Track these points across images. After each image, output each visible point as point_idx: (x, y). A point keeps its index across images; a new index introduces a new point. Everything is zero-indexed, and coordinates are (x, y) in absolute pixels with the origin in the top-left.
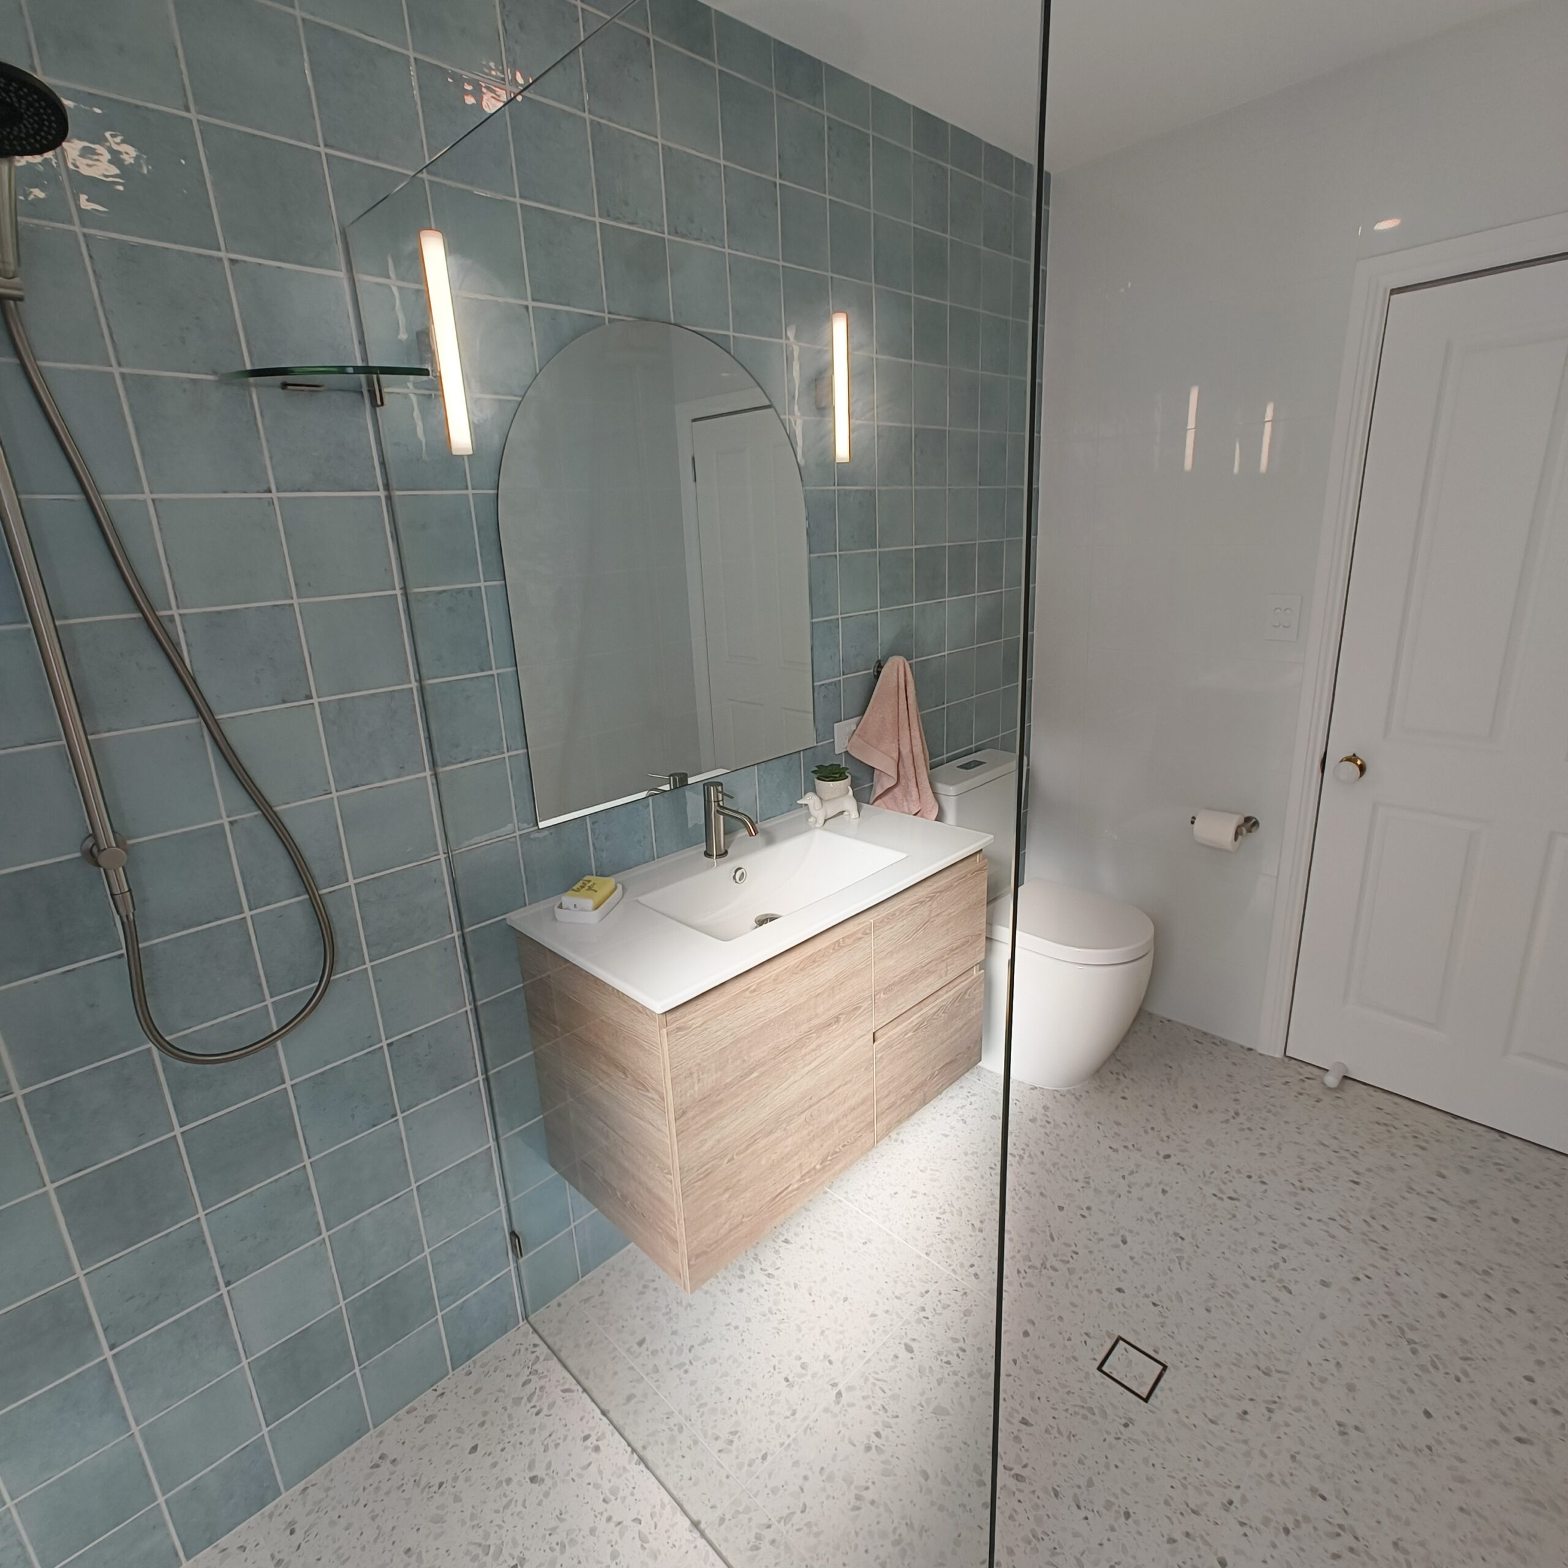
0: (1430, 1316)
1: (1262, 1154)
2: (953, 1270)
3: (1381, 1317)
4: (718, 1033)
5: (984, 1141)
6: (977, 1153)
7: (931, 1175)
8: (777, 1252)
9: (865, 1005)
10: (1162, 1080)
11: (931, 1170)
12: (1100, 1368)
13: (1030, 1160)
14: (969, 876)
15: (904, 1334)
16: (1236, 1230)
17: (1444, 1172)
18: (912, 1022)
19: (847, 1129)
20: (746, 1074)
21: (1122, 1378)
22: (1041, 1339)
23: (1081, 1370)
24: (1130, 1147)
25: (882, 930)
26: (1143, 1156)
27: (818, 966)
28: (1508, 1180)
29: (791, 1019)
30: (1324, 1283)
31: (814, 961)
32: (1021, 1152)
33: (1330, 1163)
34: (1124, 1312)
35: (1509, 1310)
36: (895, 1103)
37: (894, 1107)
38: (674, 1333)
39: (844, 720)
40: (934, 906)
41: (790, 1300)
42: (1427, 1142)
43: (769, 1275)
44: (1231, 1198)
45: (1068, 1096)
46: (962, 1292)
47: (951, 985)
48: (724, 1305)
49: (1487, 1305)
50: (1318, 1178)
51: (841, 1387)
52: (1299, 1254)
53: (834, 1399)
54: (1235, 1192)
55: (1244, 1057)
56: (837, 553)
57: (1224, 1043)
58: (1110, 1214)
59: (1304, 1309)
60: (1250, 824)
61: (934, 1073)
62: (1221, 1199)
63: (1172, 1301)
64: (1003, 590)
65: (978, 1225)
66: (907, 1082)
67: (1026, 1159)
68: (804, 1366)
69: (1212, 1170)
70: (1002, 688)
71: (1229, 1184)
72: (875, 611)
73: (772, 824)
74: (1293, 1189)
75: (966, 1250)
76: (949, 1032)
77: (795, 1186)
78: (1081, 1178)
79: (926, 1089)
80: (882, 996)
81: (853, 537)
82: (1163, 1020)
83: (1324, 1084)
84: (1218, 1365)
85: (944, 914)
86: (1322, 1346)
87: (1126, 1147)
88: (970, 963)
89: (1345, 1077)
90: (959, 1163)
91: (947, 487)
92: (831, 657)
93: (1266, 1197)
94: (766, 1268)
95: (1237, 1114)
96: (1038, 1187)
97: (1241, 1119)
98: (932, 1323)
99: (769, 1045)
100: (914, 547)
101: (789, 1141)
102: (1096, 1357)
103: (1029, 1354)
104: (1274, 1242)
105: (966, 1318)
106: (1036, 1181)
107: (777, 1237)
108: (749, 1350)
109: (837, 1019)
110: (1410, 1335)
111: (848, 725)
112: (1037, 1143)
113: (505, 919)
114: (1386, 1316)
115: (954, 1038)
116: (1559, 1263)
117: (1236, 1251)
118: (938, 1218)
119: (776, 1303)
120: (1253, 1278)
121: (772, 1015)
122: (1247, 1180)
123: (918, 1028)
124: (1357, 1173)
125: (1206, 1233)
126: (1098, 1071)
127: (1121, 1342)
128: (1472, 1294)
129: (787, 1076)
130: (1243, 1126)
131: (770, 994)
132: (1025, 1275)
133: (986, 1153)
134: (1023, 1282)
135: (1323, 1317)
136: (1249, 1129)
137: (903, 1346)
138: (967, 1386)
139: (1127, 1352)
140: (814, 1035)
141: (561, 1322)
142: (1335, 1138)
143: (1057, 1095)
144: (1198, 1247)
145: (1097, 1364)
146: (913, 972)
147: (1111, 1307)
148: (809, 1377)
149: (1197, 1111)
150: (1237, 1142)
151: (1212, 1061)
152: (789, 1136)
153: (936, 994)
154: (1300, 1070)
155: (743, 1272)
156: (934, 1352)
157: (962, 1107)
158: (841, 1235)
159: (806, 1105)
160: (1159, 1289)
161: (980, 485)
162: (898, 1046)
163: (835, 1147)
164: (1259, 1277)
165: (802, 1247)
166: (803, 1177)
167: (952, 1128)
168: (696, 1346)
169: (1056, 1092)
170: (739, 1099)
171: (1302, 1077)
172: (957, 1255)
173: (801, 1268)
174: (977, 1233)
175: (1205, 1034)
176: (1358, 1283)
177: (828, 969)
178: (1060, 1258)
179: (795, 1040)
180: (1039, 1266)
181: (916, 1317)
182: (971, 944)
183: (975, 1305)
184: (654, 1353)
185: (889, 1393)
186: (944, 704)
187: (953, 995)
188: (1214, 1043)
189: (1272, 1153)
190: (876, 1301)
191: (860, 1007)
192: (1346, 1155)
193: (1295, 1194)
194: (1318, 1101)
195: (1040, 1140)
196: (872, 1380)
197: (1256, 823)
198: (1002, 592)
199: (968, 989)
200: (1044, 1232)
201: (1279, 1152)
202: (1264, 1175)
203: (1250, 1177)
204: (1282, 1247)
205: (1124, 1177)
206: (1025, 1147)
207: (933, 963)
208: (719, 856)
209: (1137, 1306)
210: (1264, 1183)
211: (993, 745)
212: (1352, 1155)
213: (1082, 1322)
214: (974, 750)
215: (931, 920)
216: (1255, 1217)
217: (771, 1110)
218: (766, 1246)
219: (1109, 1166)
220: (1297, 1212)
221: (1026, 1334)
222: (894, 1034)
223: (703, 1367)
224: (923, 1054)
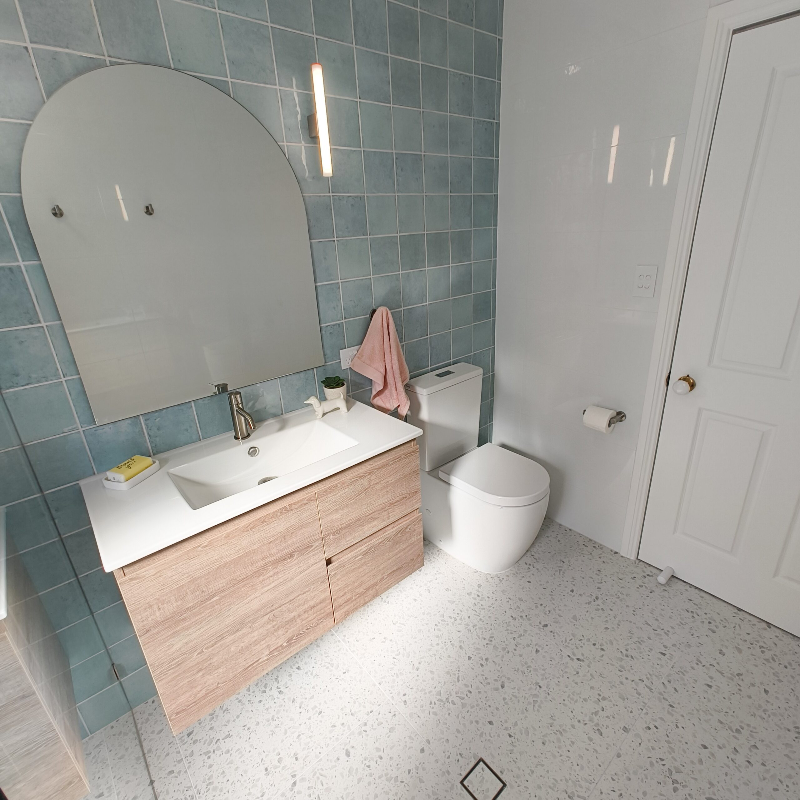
0: (692, 762)
1: (607, 628)
2: (392, 697)
3: (659, 760)
4: (174, 578)
5: (437, 605)
6: (430, 613)
7: (398, 627)
8: (291, 675)
9: (317, 544)
10: (556, 571)
11: (400, 623)
12: (462, 783)
13: (460, 622)
14: (402, 457)
15: (348, 742)
16: (576, 683)
17: (724, 650)
18: (361, 550)
19: (309, 619)
20: (207, 599)
21: (474, 791)
22: (431, 755)
23: (449, 782)
24: (524, 617)
25: (326, 496)
26: (531, 625)
27: (267, 524)
28: (767, 660)
29: (246, 560)
30: (625, 730)
31: (263, 522)
32: (456, 616)
33: (649, 638)
34: (489, 740)
35: (749, 762)
36: (351, 598)
37: (351, 601)
38: (211, 728)
39: (348, 348)
40: (372, 478)
41: (287, 711)
42: (717, 627)
43: (281, 692)
44: (578, 659)
45: (496, 578)
46: (393, 714)
47: (396, 523)
48: (247, 711)
49: (733, 756)
50: (639, 648)
51: (297, 778)
52: (614, 705)
53: (290, 787)
54: (583, 655)
55: (611, 557)
56: (335, 239)
57: (601, 547)
58: (499, 665)
59: (607, 749)
60: (620, 416)
61: (383, 577)
62: (573, 659)
63: (522, 734)
64: (472, 262)
65: (417, 665)
66: (360, 585)
67: (458, 621)
68: (280, 761)
69: (572, 637)
70: (473, 324)
71: (580, 648)
72: (369, 277)
73: (292, 415)
74: (619, 655)
75: (404, 683)
76: (395, 552)
77: (265, 658)
78: (487, 637)
79: (378, 587)
80: (331, 537)
81: (347, 228)
82: (566, 529)
83: (657, 579)
84: (540, 788)
85: (382, 482)
86: (613, 780)
87: (521, 617)
88: (409, 510)
89: (673, 576)
90: (418, 620)
91: (424, 194)
92: (334, 308)
93: (602, 660)
94: (280, 687)
95: (597, 598)
96: (460, 642)
97: (599, 602)
98: (368, 735)
99: (227, 579)
100: (398, 235)
101: (256, 634)
102: (462, 773)
103: (420, 766)
104: (599, 695)
105: (389, 734)
106: (459, 637)
107: (294, 665)
108: (251, 746)
109: (291, 555)
110: (675, 776)
111: (352, 351)
112: (467, 610)
113: (78, 484)
114: (662, 760)
115: (399, 555)
116: (791, 727)
117: (572, 699)
118: (394, 658)
119: (278, 712)
120: (579, 721)
121: (228, 560)
122: (593, 646)
123: (367, 553)
124: (666, 647)
125: (556, 684)
126: (517, 562)
127: (481, 763)
128: (724, 747)
129: (248, 596)
130: (599, 607)
131: (223, 547)
132: (434, 706)
133: (436, 614)
134: (432, 711)
135: (619, 756)
136: (602, 609)
137: (345, 751)
138: (375, 786)
139: (483, 771)
140: (271, 567)
141: (150, 714)
142: (657, 620)
143: (489, 577)
144: (549, 694)
145: (461, 778)
146: (359, 520)
147: (481, 735)
148: (280, 769)
149: (573, 594)
150: (592, 618)
151: (590, 559)
152: (255, 631)
153: (385, 529)
154: (645, 569)
155: (266, 689)
156: (362, 758)
157: (430, 581)
158: (332, 665)
159: (269, 610)
160: (516, 724)
161: (451, 192)
162: (350, 565)
163: (300, 631)
164: (584, 721)
165: (306, 673)
166: (271, 653)
167: (421, 595)
168: (221, 740)
169: (488, 575)
170: (203, 615)
171: (645, 575)
172: (398, 685)
173: (301, 688)
174: (415, 671)
175: (591, 540)
176: (648, 731)
177: (277, 525)
178: (459, 695)
179: (251, 572)
180: (444, 700)
181: (360, 730)
182: (408, 499)
183: (398, 724)
184: (195, 742)
185: (325, 786)
186: (427, 335)
187: (396, 530)
188: (594, 547)
189: (613, 628)
190: (338, 715)
191: (312, 546)
192: (662, 633)
193: (621, 660)
194: (651, 592)
195: (470, 608)
196: (318, 775)
197: (624, 416)
198: (471, 263)
199: (409, 525)
200: (455, 674)
201: (618, 628)
202: (604, 644)
203: (594, 645)
204: (604, 699)
205: (514, 638)
206: (459, 612)
207: (377, 513)
208: (243, 438)
209: (499, 736)
210: (602, 649)
211: (467, 360)
212: (665, 633)
213: (460, 745)
214: (452, 364)
215: (371, 487)
216: (591, 675)
217: (235, 618)
218: (285, 671)
219: (507, 630)
220: (620, 673)
221: (422, 751)
222: (346, 558)
223: (220, 755)
224: (373, 567)
